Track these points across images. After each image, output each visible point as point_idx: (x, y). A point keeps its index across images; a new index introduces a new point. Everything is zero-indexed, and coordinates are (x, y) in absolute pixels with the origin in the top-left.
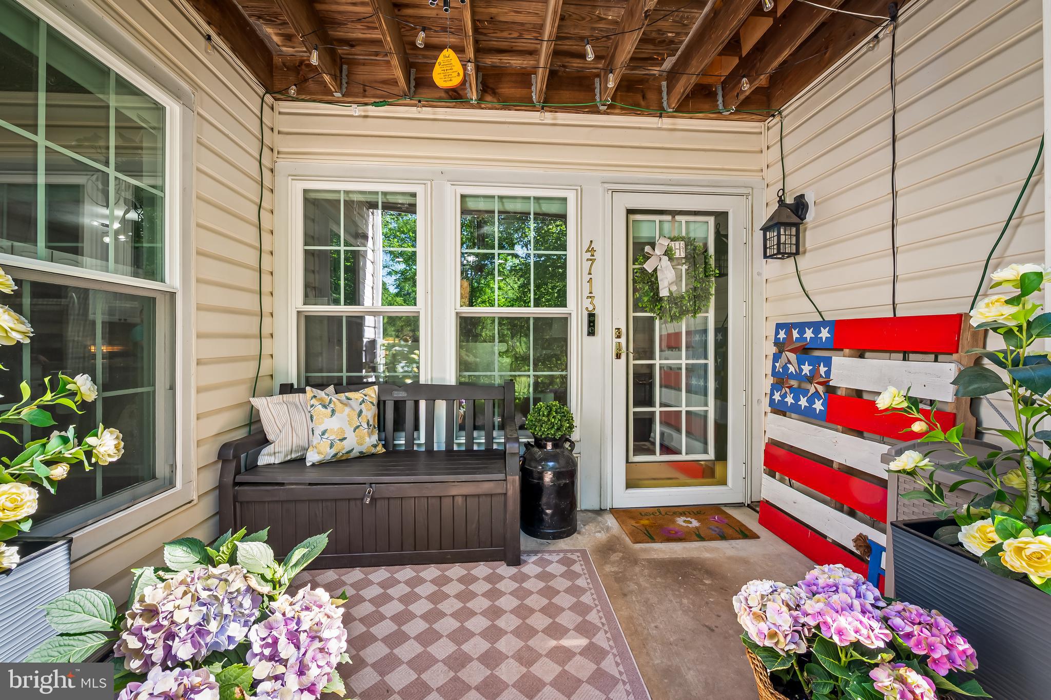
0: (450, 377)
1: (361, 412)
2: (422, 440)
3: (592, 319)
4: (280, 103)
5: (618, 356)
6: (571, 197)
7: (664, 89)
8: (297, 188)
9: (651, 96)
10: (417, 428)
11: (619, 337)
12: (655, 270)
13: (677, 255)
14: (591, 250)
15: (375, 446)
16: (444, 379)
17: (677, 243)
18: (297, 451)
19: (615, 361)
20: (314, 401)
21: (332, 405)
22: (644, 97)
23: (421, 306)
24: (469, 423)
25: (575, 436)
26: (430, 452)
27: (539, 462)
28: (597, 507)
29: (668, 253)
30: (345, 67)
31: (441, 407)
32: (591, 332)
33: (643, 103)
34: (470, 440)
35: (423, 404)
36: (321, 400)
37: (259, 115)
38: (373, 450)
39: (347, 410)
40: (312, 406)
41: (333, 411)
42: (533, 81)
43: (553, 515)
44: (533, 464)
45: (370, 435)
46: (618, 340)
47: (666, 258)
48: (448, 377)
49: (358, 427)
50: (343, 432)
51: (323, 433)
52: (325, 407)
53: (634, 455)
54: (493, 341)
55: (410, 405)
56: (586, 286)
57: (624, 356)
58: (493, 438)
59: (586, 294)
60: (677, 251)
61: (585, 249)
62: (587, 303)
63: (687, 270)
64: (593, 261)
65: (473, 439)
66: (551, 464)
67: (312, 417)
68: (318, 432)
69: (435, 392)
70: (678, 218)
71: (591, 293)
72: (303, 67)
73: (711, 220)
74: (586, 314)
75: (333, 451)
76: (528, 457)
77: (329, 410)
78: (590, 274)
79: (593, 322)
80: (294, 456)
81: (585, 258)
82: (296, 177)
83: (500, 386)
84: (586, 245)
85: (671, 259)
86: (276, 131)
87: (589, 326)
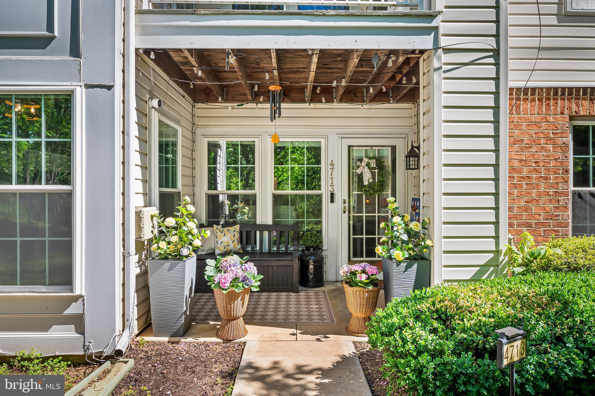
0: (270, 222)
1: (234, 235)
2: (258, 248)
3: (332, 195)
4: (198, 104)
5: (344, 212)
6: (323, 141)
7: (365, 92)
8: (206, 141)
9: (359, 95)
10: (255, 243)
11: (345, 203)
12: (362, 173)
13: (372, 166)
14: (332, 164)
15: (240, 249)
16: (267, 222)
17: (372, 160)
18: (210, 250)
19: (343, 214)
20: (217, 230)
21: (224, 232)
22: (356, 96)
23: (257, 190)
24: (278, 241)
25: (324, 248)
26: (261, 253)
27: (307, 256)
28: (335, 280)
29: (368, 165)
30: (225, 89)
31: (266, 234)
32: (332, 201)
33: (355, 99)
34: (278, 248)
35: (258, 233)
36: (219, 230)
37: (192, 112)
38: (239, 251)
39: (230, 234)
40: (216, 232)
41: (225, 234)
42: (306, 91)
43: (313, 278)
44: (305, 257)
45: (238, 244)
46: (344, 205)
47: (367, 167)
48: (268, 222)
49: (234, 241)
50: (229, 243)
51: (222, 243)
52: (221, 233)
53: (353, 257)
54: (288, 205)
55: (252, 233)
56: (330, 181)
57: (347, 212)
58: (288, 248)
59: (330, 184)
60: (372, 164)
61: (329, 164)
62: (330, 188)
63: (378, 172)
64: (333, 169)
65: (280, 248)
66: (312, 257)
67: (216, 236)
68: (219, 242)
69: (263, 228)
70: (374, 148)
71: (332, 184)
72: (208, 90)
73: (390, 148)
74: (329, 193)
75: (225, 250)
76: (303, 255)
77: (223, 234)
78: (332, 175)
79: (333, 197)
80: (209, 252)
81: (329, 169)
82: (205, 136)
83: (291, 225)
84: (330, 163)
85: (369, 168)
86: (196, 116)
87: (331, 199)
